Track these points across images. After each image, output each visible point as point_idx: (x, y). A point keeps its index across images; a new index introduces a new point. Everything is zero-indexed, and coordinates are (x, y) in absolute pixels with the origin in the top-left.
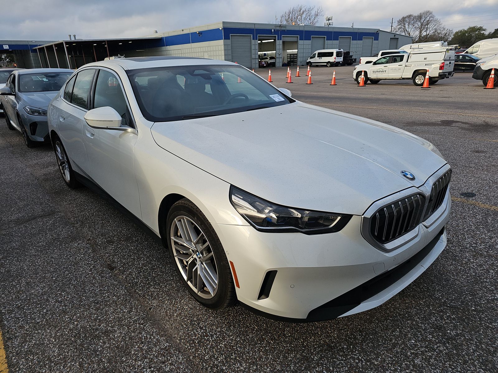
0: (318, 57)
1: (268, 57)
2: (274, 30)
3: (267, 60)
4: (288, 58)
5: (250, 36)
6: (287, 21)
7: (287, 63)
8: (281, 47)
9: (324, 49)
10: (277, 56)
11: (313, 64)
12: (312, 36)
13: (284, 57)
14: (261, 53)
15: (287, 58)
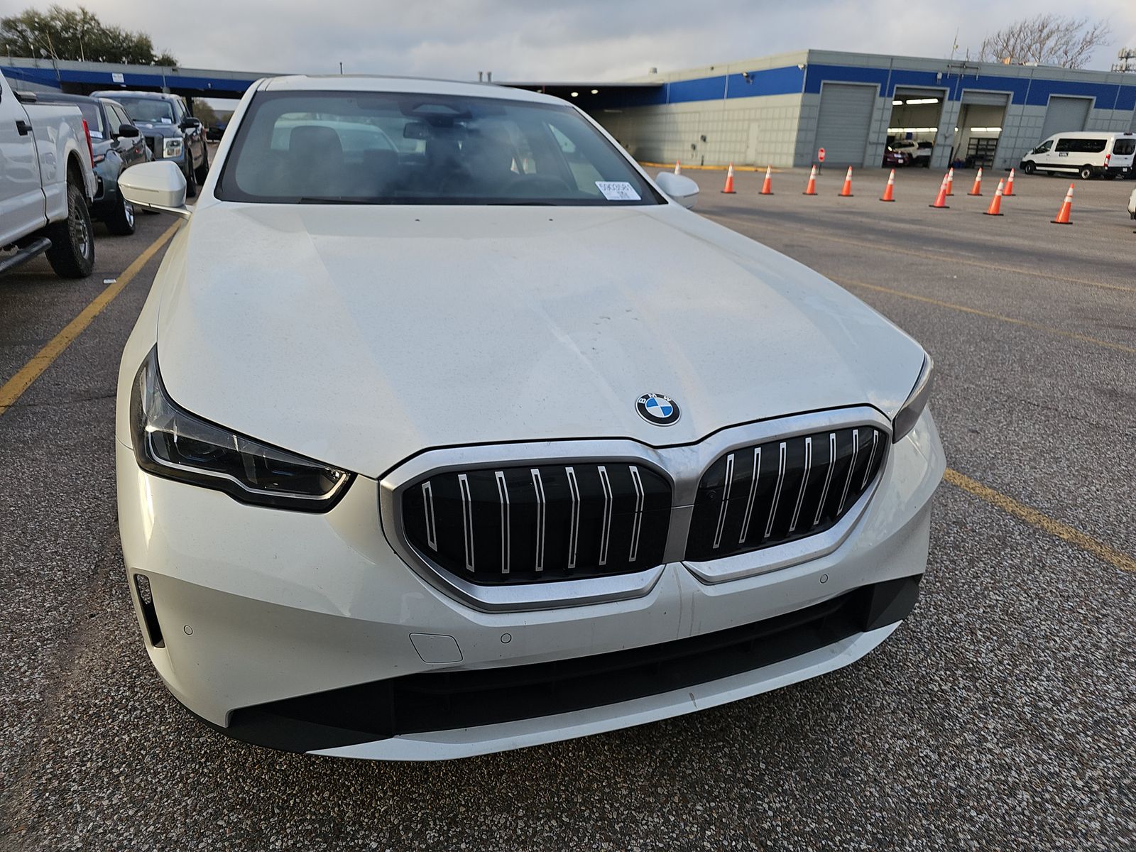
0: (1056, 150)
1: (914, 143)
2: (944, 75)
3: (910, 150)
4: (971, 147)
5: (873, 88)
6: (999, 55)
7: (964, 160)
8: (955, 118)
9: (1082, 131)
10: (940, 140)
11: (1037, 168)
12: (1053, 95)
13: (960, 145)
14: (901, 130)
15: (969, 148)
